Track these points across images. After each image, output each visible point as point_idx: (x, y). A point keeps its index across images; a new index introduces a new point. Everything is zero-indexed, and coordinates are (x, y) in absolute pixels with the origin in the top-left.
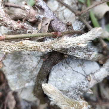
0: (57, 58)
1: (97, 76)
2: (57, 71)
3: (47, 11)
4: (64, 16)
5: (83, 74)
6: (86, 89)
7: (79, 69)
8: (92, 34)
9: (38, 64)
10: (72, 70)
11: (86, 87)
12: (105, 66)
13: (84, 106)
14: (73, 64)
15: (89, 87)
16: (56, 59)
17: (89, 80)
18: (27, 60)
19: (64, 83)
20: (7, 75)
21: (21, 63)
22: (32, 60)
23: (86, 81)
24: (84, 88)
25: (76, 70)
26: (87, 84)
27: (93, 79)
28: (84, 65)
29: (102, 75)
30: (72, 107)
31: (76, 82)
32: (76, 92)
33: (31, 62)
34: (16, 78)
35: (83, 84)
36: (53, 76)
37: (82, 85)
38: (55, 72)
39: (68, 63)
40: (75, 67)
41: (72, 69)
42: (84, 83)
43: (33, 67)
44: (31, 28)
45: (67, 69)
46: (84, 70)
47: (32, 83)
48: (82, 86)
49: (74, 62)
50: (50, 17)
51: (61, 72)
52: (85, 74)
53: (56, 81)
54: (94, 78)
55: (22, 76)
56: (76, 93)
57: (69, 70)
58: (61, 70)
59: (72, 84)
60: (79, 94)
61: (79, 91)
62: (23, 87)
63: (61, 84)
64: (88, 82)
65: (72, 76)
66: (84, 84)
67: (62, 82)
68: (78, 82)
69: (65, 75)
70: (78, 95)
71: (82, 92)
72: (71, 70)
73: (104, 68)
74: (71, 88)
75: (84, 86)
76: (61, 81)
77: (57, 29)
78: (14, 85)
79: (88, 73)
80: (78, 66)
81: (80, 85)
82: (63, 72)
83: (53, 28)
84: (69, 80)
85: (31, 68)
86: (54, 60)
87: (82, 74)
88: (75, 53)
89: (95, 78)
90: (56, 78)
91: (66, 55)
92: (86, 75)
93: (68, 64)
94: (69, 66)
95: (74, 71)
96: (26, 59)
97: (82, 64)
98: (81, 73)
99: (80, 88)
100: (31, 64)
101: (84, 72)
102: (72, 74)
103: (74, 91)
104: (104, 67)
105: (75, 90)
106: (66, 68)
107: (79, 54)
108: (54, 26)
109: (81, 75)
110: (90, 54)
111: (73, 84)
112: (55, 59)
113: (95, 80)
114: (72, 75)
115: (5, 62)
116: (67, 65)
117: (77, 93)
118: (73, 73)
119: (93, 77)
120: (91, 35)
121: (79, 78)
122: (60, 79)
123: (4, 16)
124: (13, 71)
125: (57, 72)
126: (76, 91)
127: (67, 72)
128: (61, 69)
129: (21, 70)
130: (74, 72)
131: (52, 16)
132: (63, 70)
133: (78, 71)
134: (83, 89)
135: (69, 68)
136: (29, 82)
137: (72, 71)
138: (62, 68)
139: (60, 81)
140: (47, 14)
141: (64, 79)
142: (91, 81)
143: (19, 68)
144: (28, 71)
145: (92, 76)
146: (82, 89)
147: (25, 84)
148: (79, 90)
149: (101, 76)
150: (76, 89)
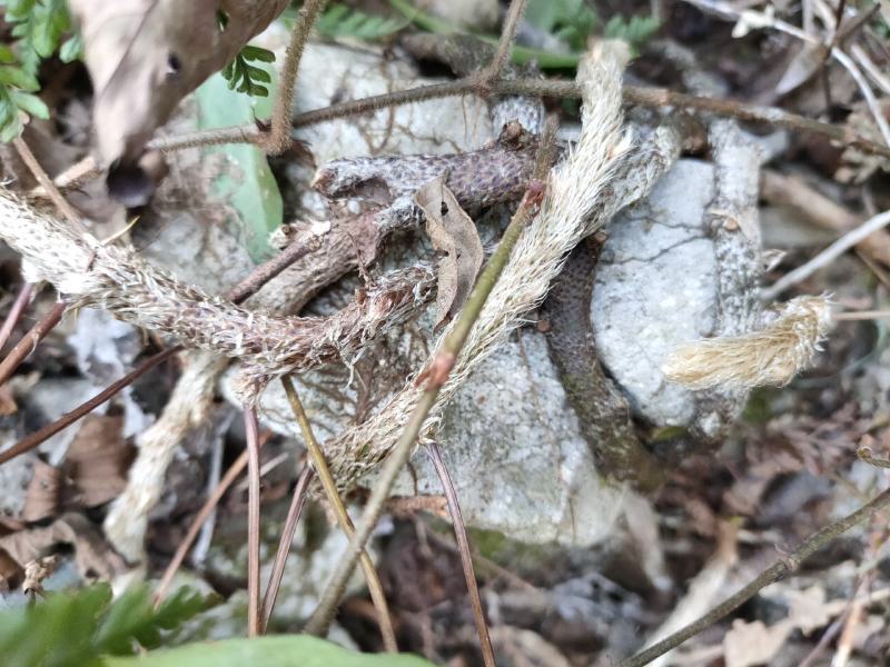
0: (575, 274)
1: (737, 192)
2: (612, 318)
3: (394, 172)
4: (422, 139)
5: (686, 236)
6: (754, 265)
7: (660, 236)
8: (606, 88)
9: (529, 367)
10: (642, 264)
11: (748, 260)
12: (717, 139)
13: (816, 309)
14: (629, 243)
15: (755, 247)
16: (579, 281)
17: (733, 226)
18: (482, 400)
19: (671, 326)
20: (479, 515)
21: (477, 426)
22: (498, 381)
23: (730, 240)
24: (744, 267)
25: (656, 252)
26: (742, 245)
27: (740, 213)
28: (656, 209)
29: (745, 174)
30: (795, 344)
31: (698, 284)
32: (737, 308)
33: (500, 386)
34: (516, 494)
35: (730, 262)
36: (617, 348)
37: (734, 266)
38: (609, 327)
39: (608, 259)
40: (642, 245)
41: (641, 260)
42: (729, 256)
43: (524, 399)
44: (413, 275)
45: (627, 278)
46: (674, 223)
47: (576, 452)
48: (734, 271)
49: (622, 235)
50: (424, 179)
51: (621, 306)
52: (693, 232)
53: (642, 351)
54: (737, 206)
55: (521, 465)
56: (742, 307)
57: (634, 275)
58: (616, 300)
59: (693, 303)
60: (751, 302)
61: (743, 294)
62: (565, 493)
63: (663, 344)
64: (736, 239)
65: (667, 280)
66: (735, 256)
67: (660, 334)
68: (703, 277)
69: (646, 299)
70: (754, 308)
71: (754, 287)
72: (640, 268)
73: (727, 148)
74: (704, 315)
75: (742, 260)
76: (657, 331)
77: (490, 188)
78: (535, 521)
79: (697, 220)
80: (647, 231)
81: (728, 273)
82: (630, 300)
83: (477, 198)
84: (670, 302)
85: (518, 406)
86: (574, 292)
87: (685, 241)
88: (620, 195)
89: (741, 204)
90: (631, 342)
91: (598, 231)
92: (698, 228)
93: (611, 262)
94: (622, 263)
95: (652, 259)
96: (476, 398)
97: (651, 212)
98: (675, 241)
99: (738, 283)
100: (505, 397)
101: (681, 229)
102: (660, 275)
103: (731, 309)
104: (723, 145)
105: (727, 305)
106: (621, 280)
107: (631, 187)
108: (473, 189)
109: (686, 248)
110: (654, 153)
111: (700, 298)
112: (574, 287)
113: (745, 208)
114: (663, 278)
115: (427, 486)
116: (613, 266)
117: (745, 303)
118: (660, 268)
119: (731, 207)
120: (607, 94)
121: (691, 262)
122: (646, 332)
123: (293, 333)
124: (479, 484)
125: (615, 320)
126: (737, 303)
127: (638, 284)
128: (611, 298)
129: (499, 451)
130: (657, 261)
131: (430, 170)
132: (619, 294)
133: (665, 247)
134: (749, 273)
135: (629, 267)
136: (562, 459)
137: (649, 268)
138: (612, 295)
139: (651, 337)
140: (402, 179)
141: (657, 319)
142: (740, 223)
143: (487, 455)
144: (524, 429)
145: (725, 208)
146: (746, 278)
147: (559, 479)
148: (742, 291)
149: (747, 180)
150: (730, 299)
